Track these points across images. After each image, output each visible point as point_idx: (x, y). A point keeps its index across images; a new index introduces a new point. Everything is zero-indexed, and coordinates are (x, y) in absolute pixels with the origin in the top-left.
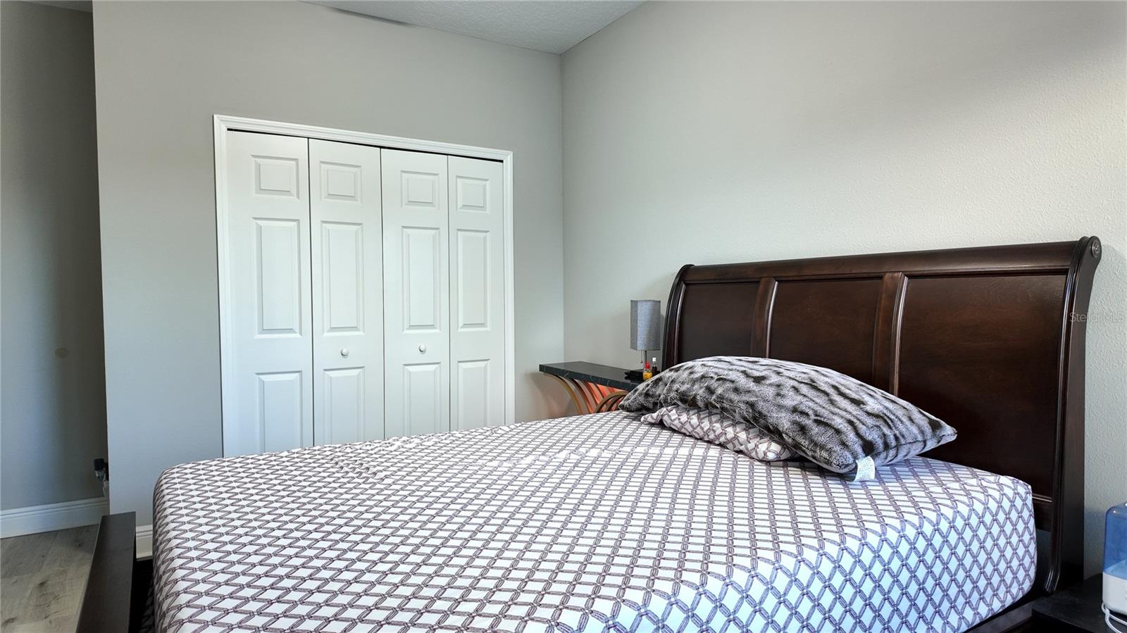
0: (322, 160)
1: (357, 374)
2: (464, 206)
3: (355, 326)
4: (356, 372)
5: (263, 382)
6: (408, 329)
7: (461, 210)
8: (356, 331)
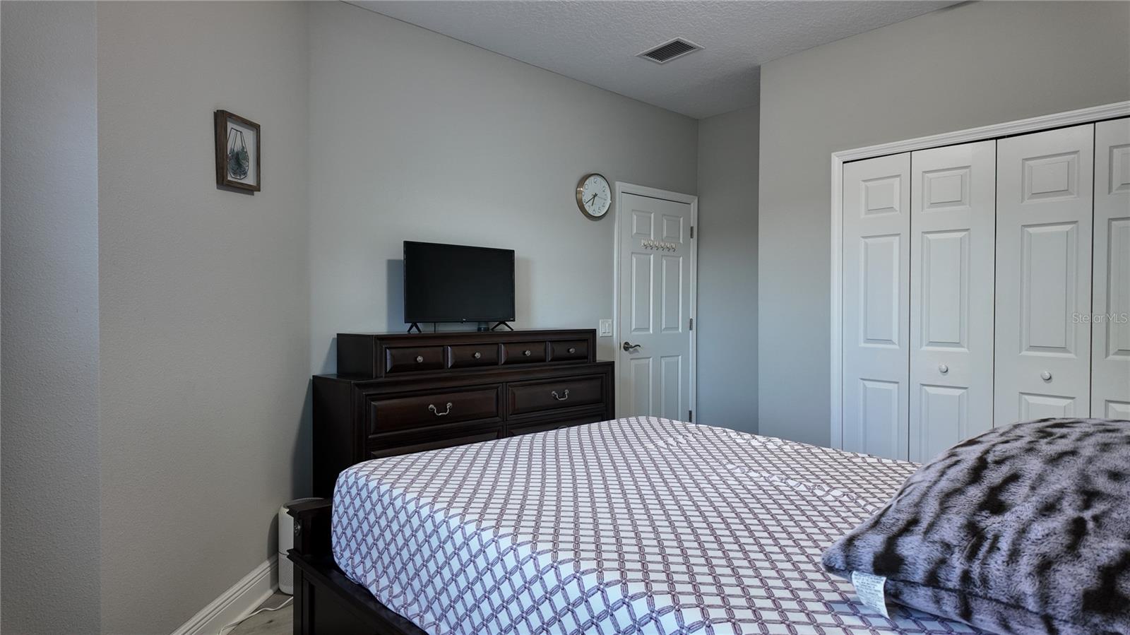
0: (924, 170)
1: (958, 394)
2: (1123, 184)
3: (958, 342)
4: (958, 392)
5: (866, 388)
6: (1027, 350)
7: (1117, 192)
8: (959, 347)
